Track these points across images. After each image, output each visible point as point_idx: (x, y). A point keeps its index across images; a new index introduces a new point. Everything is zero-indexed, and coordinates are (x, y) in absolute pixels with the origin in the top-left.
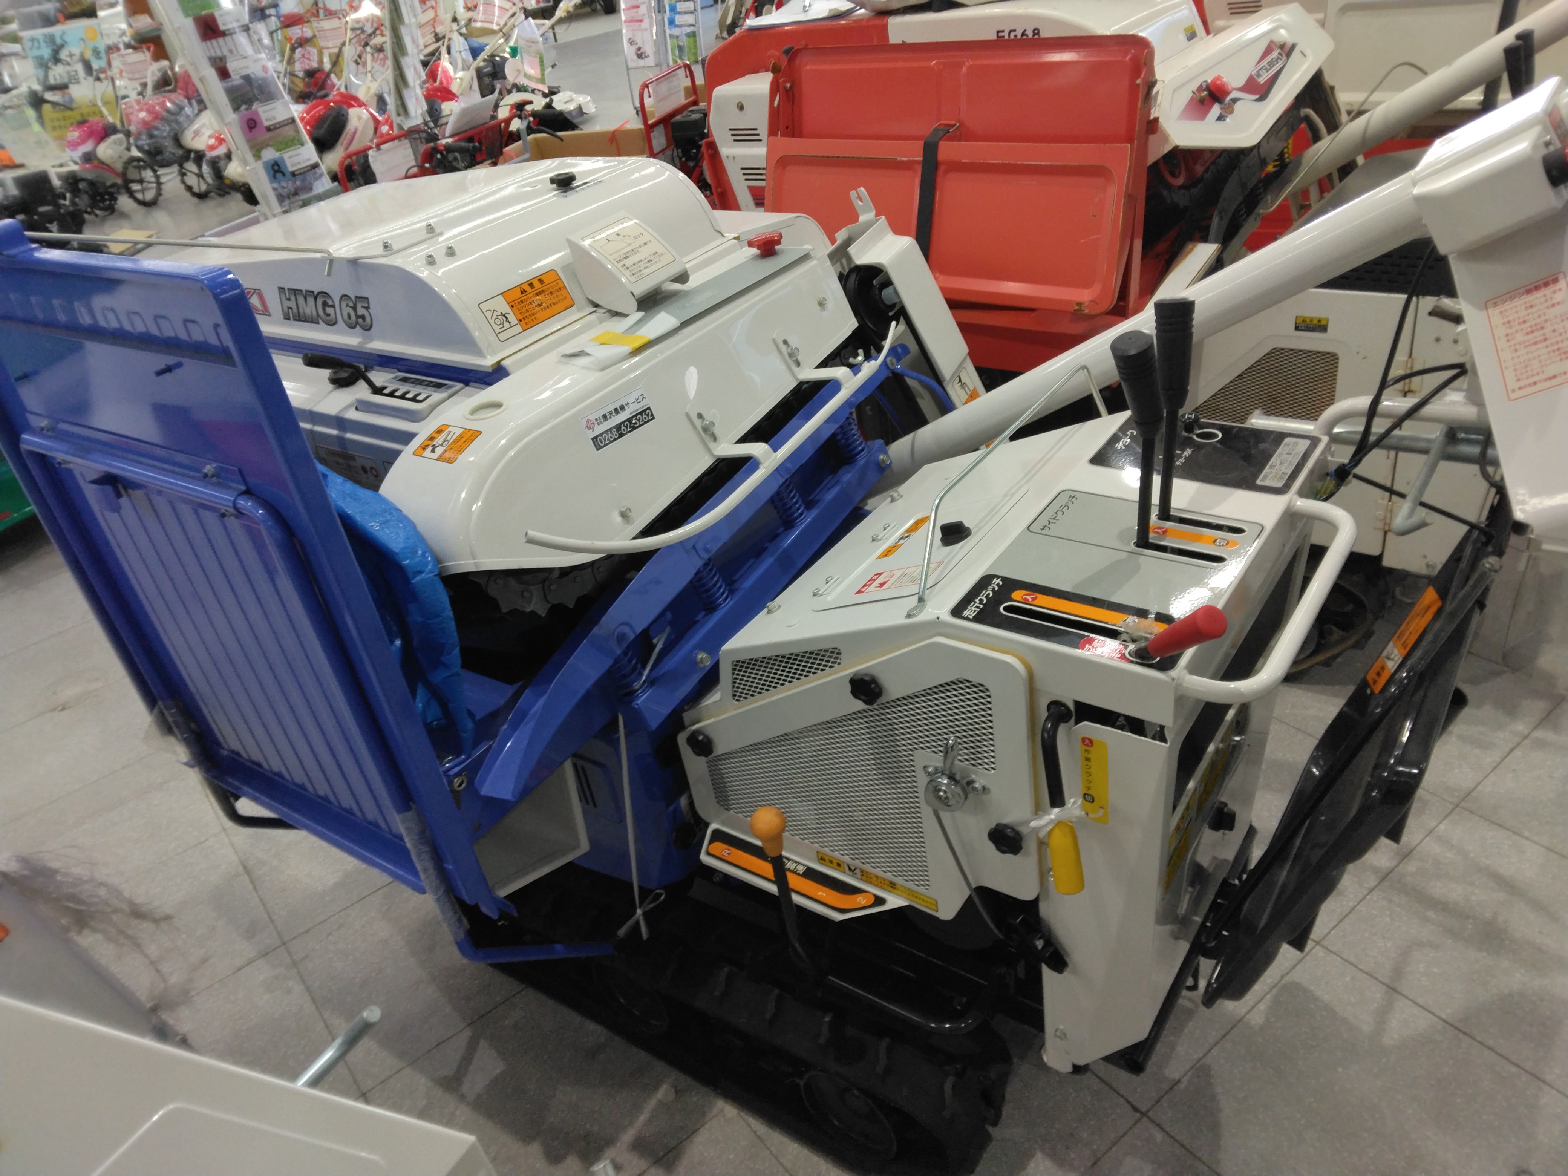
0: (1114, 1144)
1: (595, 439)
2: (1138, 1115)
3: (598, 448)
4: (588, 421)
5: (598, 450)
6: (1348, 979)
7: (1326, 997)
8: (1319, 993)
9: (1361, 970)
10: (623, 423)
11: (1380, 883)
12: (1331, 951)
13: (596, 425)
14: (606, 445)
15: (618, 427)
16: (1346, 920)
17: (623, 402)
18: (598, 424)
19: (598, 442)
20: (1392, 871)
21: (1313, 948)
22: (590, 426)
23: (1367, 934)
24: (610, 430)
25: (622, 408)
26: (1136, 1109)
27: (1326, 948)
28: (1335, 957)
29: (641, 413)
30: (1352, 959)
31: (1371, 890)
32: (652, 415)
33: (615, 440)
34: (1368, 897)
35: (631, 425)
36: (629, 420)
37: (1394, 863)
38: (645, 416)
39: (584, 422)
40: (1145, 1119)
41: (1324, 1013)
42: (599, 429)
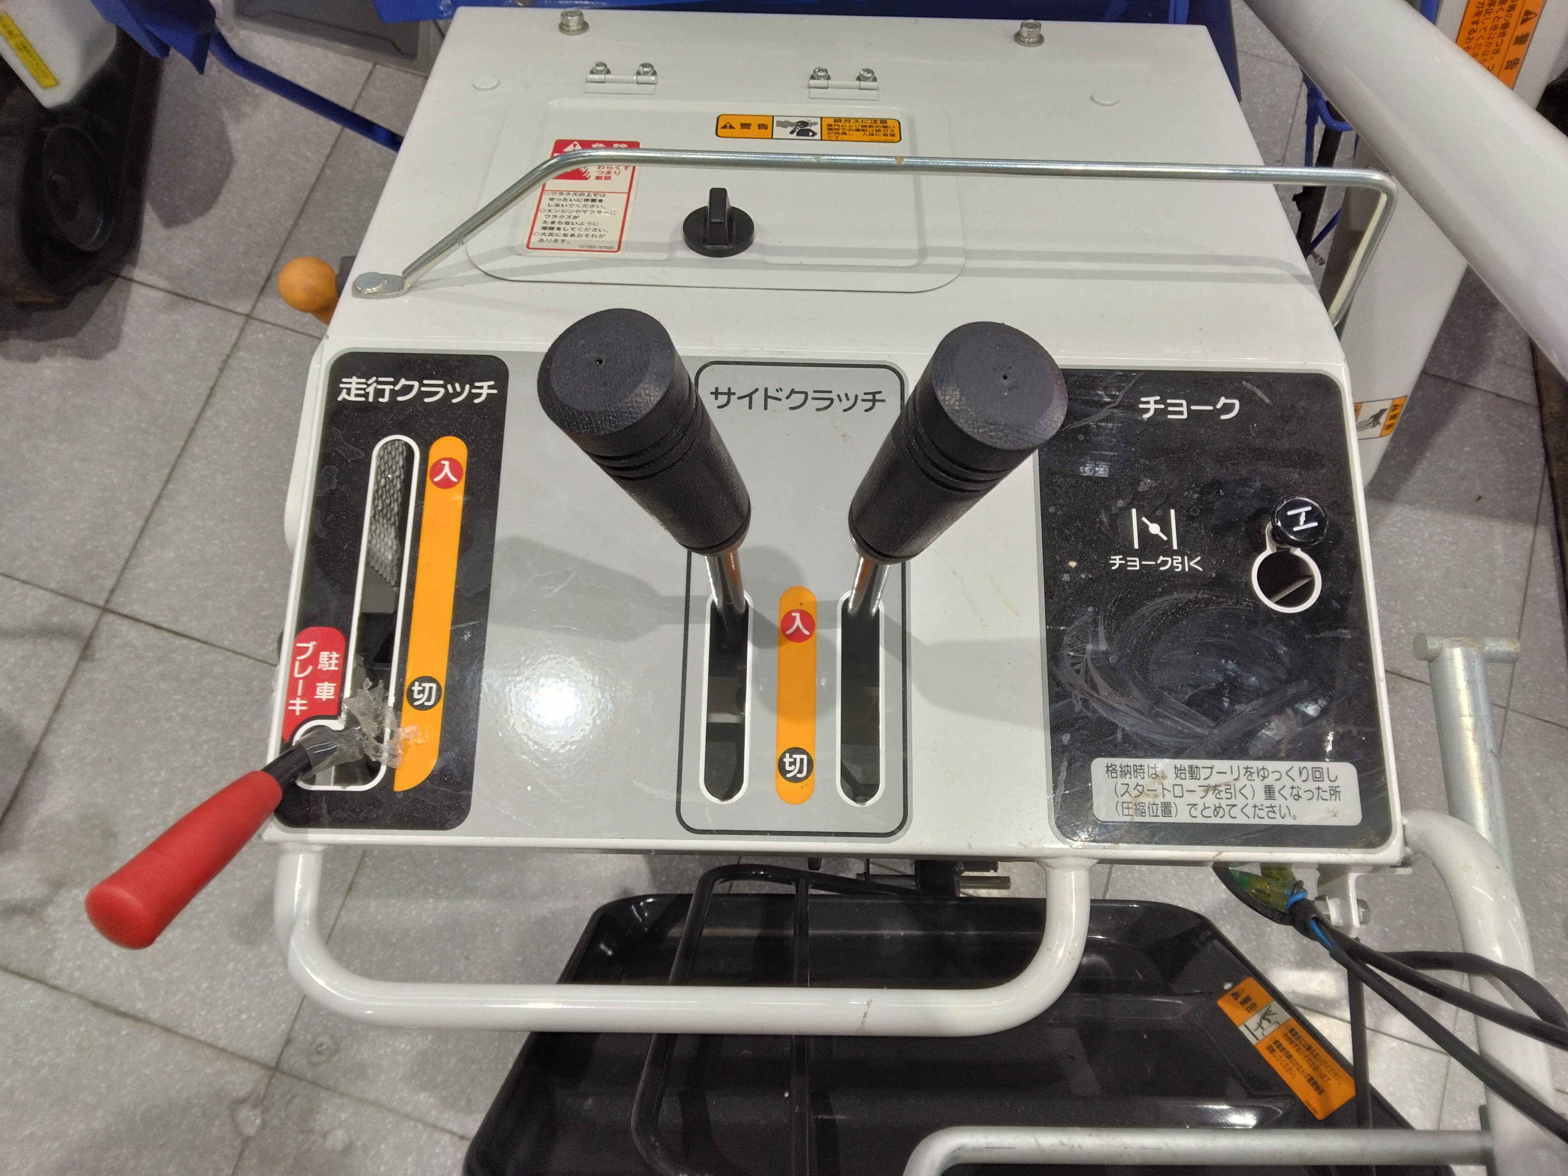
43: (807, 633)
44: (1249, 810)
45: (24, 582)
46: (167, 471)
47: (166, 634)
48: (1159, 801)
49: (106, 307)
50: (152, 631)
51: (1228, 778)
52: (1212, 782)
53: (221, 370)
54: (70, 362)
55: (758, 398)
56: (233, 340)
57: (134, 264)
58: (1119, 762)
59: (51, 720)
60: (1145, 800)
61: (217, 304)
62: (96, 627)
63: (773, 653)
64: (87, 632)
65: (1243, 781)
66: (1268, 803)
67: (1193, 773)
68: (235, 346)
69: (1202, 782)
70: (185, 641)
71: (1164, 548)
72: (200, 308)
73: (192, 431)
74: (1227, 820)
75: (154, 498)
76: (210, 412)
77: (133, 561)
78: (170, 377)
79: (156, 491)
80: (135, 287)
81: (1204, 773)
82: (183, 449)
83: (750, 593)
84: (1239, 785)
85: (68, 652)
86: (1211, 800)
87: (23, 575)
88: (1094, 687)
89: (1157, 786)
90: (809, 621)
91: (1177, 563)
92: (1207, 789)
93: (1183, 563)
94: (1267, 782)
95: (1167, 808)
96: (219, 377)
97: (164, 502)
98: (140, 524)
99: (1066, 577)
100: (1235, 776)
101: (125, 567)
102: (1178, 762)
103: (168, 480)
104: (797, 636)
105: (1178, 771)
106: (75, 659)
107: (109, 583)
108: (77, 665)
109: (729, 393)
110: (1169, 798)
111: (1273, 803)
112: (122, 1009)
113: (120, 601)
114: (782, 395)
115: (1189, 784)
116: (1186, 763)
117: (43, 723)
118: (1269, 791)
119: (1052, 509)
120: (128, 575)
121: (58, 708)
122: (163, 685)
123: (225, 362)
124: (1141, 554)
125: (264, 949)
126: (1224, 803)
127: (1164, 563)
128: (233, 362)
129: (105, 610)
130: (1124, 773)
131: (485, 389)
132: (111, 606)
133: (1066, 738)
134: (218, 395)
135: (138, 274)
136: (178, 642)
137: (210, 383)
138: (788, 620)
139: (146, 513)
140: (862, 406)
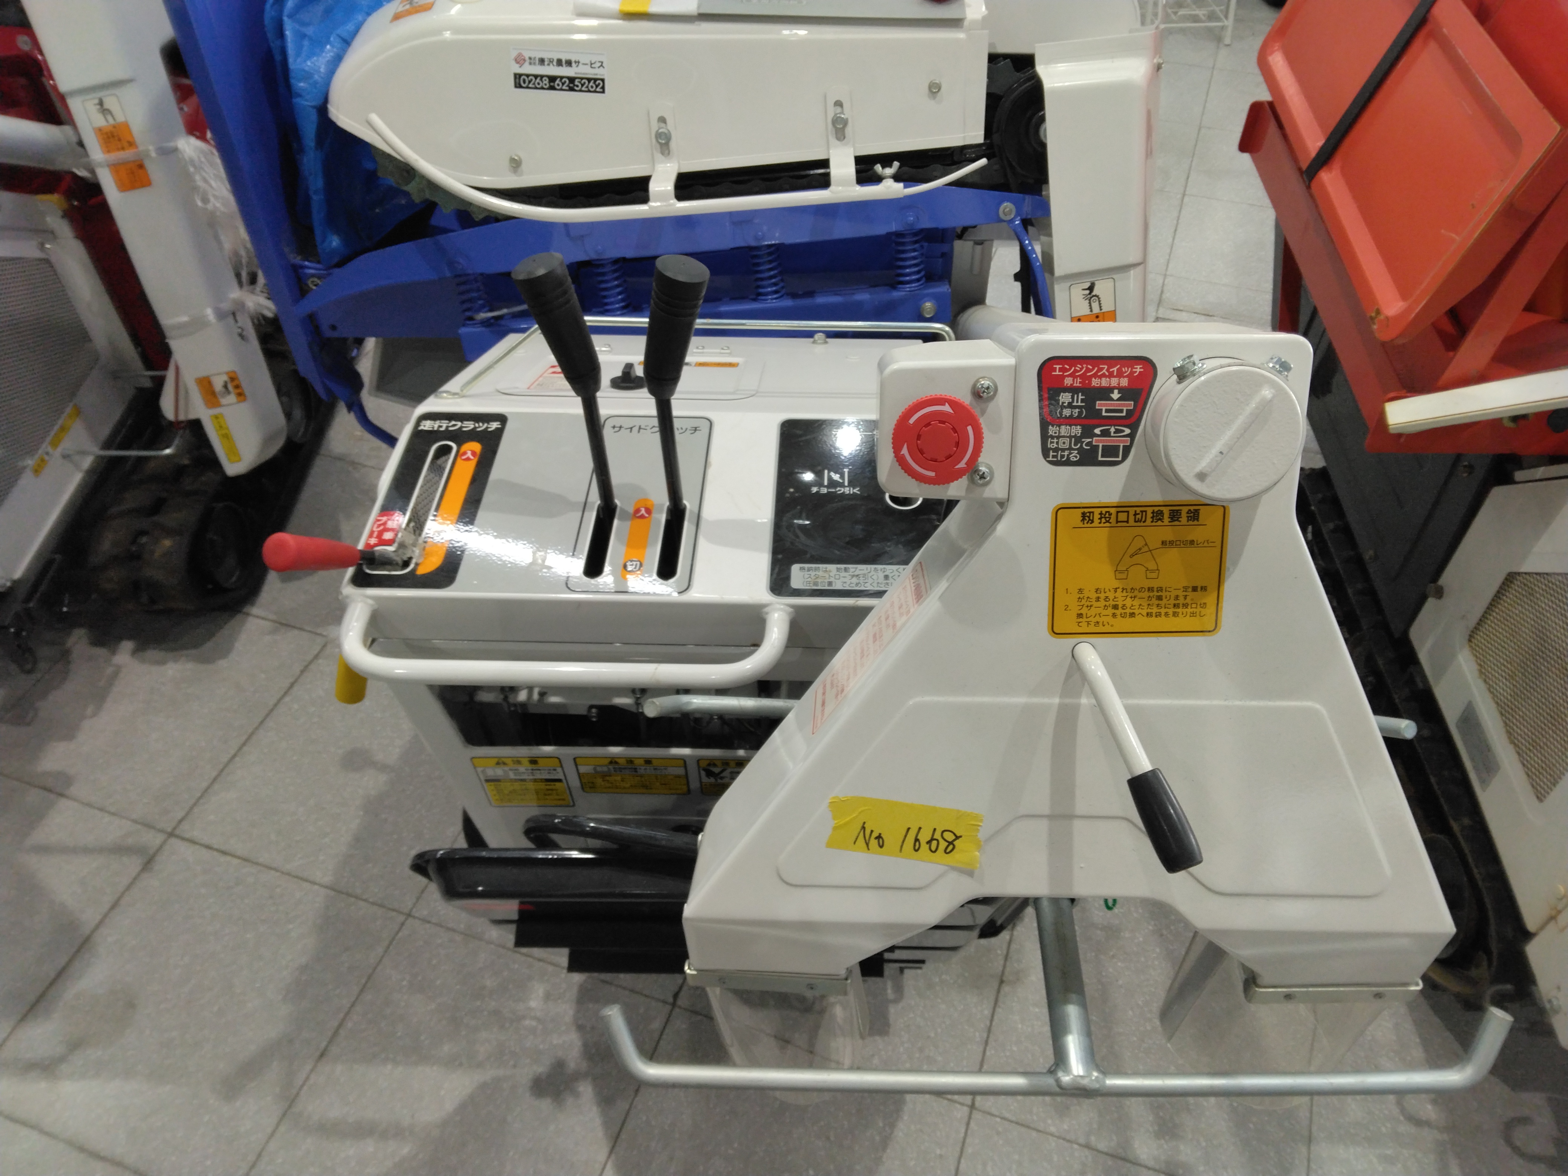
0: (632, 991)
1: (517, 76)
2: (671, 1000)
3: (518, 85)
4: (520, 55)
5: (516, 87)
6: (938, 1152)
7: (900, 1134)
8: (901, 1125)
9: (959, 1162)
10: (562, 78)
11: (1107, 1154)
12: (968, 1124)
13: (527, 64)
14: (527, 87)
15: (552, 79)
16: (1023, 1130)
17: (573, 58)
18: (530, 64)
19: (520, 81)
20: (1140, 1165)
21: (962, 1104)
22: (520, 60)
23: (1016, 1157)
24: (542, 77)
25: (569, 63)
26: (676, 996)
27: (970, 1118)
28: (963, 1130)
29: (589, 80)
30: (969, 1150)
31: (1087, 1146)
32: (603, 88)
33: (542, 88)
34: (1076, 1146)
35: (572, 84)
36: (572, 80)
37: (1151, 1163)
38: (596, 85)
39: (514, 54)
40: (669, 1007)
41: (877, 1138)
42: (527, 69)
43: (647, 515)
44: (875, 584)
45: (114, 814)
46: (244, 738)
47: (215, 853)
48: (826, 581)
49: (226, 631)
50: (204, 851)
51: (865, 572)
52: (856, 573)
53: (302, 672)
54: (190, 666)
55: (635, 430)
56: (316, 652)
57: (253, 604)
58: (806, 566)
59: (106, 916)
60: (819, 580)
61: (309, 629)
62: (161, 847)
63: (628, 524)
64: (151, 852)
65: (872, 573)
66: (886, 581)
67: (846, 570)
68: (316, 657)
69: (851, 573)
70: (229, 858)
71: (842, 485)
72: (296, 632)
73: (272, 710)
74: (862, 588)
75: (229, 756)
76: (287, 699)
77: (201, 801)
78: (263, 676)
79: (233, 752)
80: (250, 619)
81: (852, 570)
82: (262, 722)
83: (619, 500)
84: (870, 575)
85: (133, 864)
86: (855, 580)
87: (113, 810)
88: (797, 537)
89: (826, 575)
90: (649, 511)
91: (847, 491)
92: (853, 576)
93: (850, 490)
94: (886, 573)
95: (830, 584)
96: (299, 677)
97: (237, 759)
98: (214, 774)
99: (788, 495)
100: (869, 571)
101: (195, 804)
102: (839, 566)
103: (244, 744)
104: (642, 517)
105: (838, 570)
106: (139, 868)
107: (180, 815)
108: (139, 875)
109: (621, 427)
110: (832, 579)
111: (888, 581)
112: (102, 1154)
113: (186, 829)
114: (648, 428)
115: (843, 574)
116: (843, 566)
117: (98, 918)
118: (886, 577)
119: (783, 470)
120: (196, 810)
121: (114, 906)
122: (203, 891)
123: (306, 667)
124: (828, 487)
125: (238, 1104)
126: (861, 582)
127: (840, 490)
128: (312, 666)
129: (171, 835)
130: (809, 570)
131: (494, 425)
132: (177, 832)
133: (780, 556)
134: (295, 688)
135: (255, 610)
136: (223, 859)
137: (291, 680)
138: (637, 511)
139: (221, 766)
140: (688, 432)
